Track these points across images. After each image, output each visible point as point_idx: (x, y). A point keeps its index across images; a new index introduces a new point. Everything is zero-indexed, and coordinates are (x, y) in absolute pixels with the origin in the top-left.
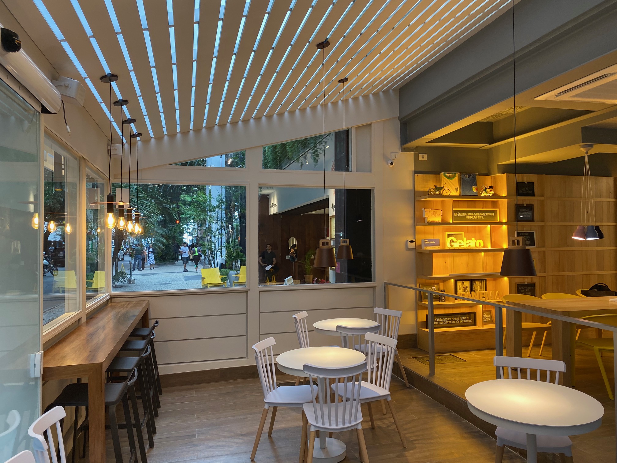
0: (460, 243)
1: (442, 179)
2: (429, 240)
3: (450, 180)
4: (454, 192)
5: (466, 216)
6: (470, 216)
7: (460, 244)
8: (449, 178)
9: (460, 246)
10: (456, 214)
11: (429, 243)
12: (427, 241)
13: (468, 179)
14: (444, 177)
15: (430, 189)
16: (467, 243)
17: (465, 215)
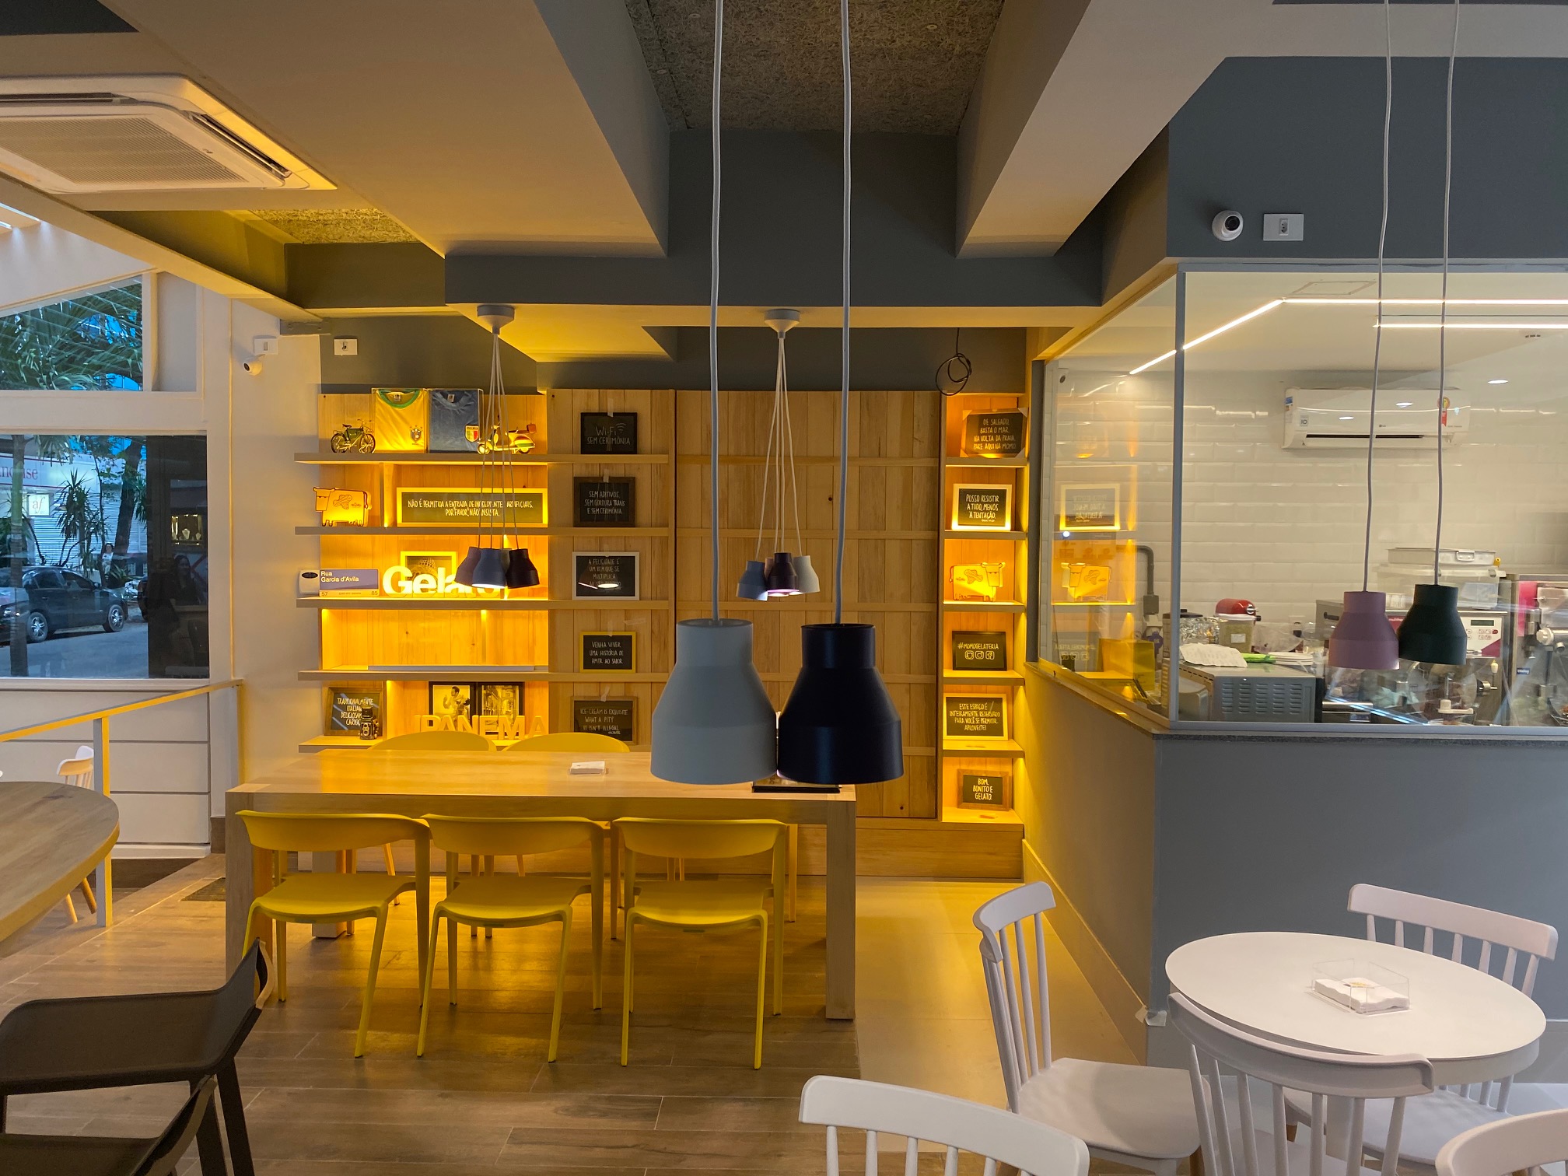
0: (424, 582)
1: (378, 406)
2: (336, 574)
3: (397, 409)
4: (404, 439)
5: (444, 508)
6: (454, 509)
7: (424, 586)
8: (396, 403)
9: (423, 590)
10: (412, 504)
11: (338, 580)
12: (331, 574)
13: (454, 405)
14: (382, 402)
15: (337, 435)
17: (441, 505)
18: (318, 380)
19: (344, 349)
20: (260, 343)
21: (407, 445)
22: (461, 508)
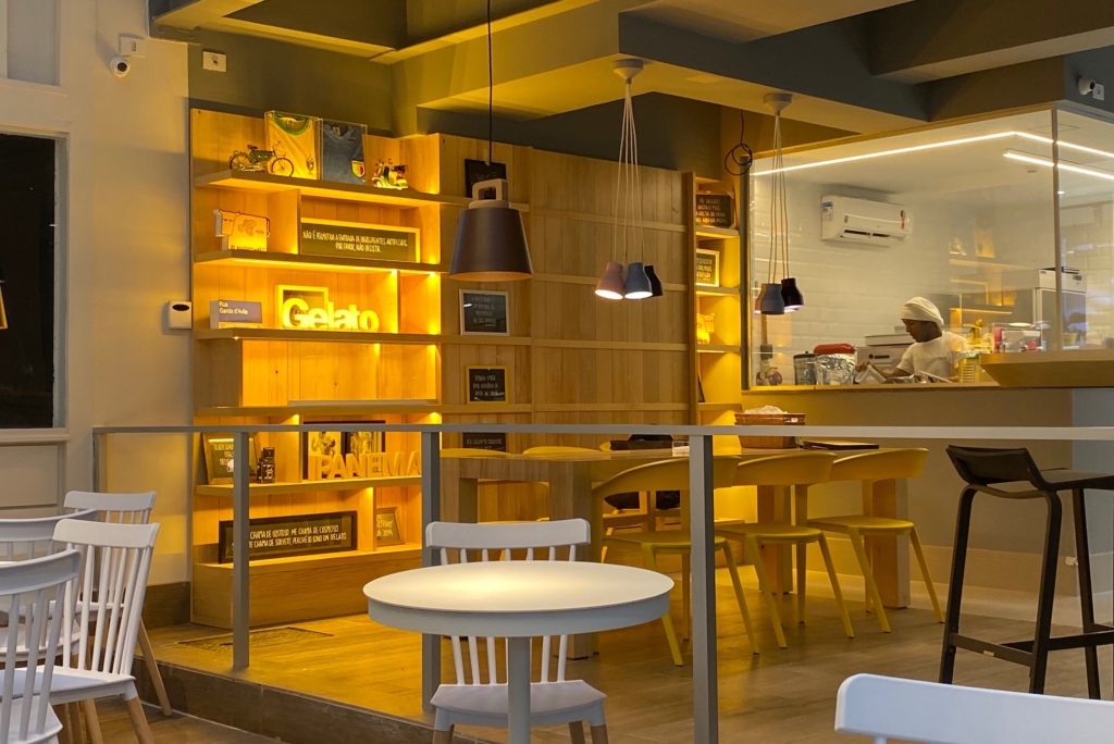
0: (317, 316)
1: (271, 130)
2: (233, 305)
3: (293, 136)
4: (301, 167)
5: (334, 242)
6: (345, 244)
7: (318, 321)
8: (288, 128)
9: (317, 325)
10: (307, 235)
11: (231, 312)
12: (226, 305)
13: (340, 138)
14: (276, 126)
15: (236, 156)
16: (336, 319)
17: (332, 238)
18: (184, 91)
19: (215, 63)
20: (126, 41)
21: (302, 173)
22: (349, 242)
